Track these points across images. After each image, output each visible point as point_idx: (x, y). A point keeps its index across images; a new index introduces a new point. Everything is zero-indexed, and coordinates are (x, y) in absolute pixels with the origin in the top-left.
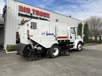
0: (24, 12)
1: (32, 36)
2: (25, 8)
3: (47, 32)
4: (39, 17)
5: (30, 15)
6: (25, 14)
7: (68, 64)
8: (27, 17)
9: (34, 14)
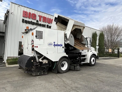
0: (29, 18)
1: (37, 47)
2: (30, 13)
3: (54, 42)
4: (47, 24)
5: (35, 22)
6: (30, 20)
7: (78, 80)
8: (33, 25)
9: (40, 21)
